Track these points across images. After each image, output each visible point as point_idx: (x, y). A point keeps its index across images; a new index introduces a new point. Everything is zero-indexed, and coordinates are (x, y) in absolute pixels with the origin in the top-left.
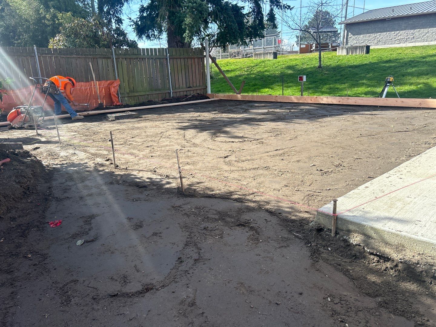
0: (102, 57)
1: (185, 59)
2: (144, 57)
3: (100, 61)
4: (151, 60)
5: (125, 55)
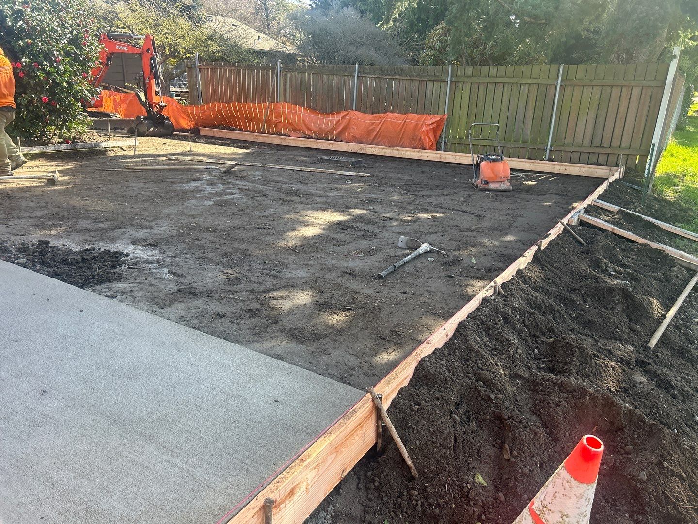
0: (433, 79)
1: (604, 88)
2: (506, 80)
3: (430, 85)
4: (522, 87)
5: (472, 76)
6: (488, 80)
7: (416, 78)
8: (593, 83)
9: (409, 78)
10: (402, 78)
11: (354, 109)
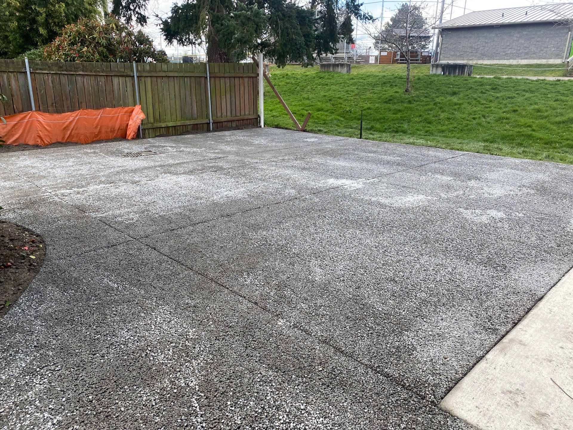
0: (119, 75)
1: (231, 78)
2: (176, 74)
3: (116, 80)
4: (186, 79)
5: (150, 71)
6: (164, 74)
7: (102, 74)
8: (226, 75)
9: (94, 74)
10: (86, 73)
11: (34, 109)
